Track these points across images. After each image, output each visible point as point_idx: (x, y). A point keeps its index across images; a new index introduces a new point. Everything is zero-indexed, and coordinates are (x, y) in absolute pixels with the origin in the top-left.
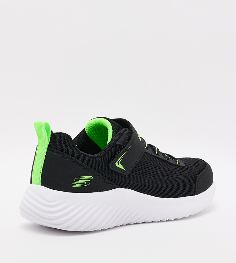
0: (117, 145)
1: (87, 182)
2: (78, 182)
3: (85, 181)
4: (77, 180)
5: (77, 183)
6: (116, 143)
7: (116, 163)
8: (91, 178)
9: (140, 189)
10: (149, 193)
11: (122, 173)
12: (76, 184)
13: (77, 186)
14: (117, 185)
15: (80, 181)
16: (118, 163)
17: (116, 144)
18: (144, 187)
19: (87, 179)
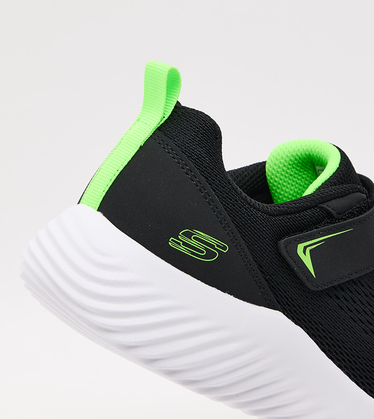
0: (322, 208)
1: (210, 254)
2: (187, 240)
3: (206, 249)
4: (189, 235)
5: (184, 244)
6: (324, 202)
7: (300, 247)
8: (225, 248)
9: (329, 346)
10: (348, 369)
11: (304, 279)
12: (179, 244)
13: (182, 249)
14: (279, 303)
15: (194, 242)
16: (305, 248)
17: (322, 205)
18: (340, 348)
19: (213, 247)
